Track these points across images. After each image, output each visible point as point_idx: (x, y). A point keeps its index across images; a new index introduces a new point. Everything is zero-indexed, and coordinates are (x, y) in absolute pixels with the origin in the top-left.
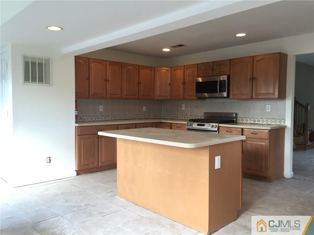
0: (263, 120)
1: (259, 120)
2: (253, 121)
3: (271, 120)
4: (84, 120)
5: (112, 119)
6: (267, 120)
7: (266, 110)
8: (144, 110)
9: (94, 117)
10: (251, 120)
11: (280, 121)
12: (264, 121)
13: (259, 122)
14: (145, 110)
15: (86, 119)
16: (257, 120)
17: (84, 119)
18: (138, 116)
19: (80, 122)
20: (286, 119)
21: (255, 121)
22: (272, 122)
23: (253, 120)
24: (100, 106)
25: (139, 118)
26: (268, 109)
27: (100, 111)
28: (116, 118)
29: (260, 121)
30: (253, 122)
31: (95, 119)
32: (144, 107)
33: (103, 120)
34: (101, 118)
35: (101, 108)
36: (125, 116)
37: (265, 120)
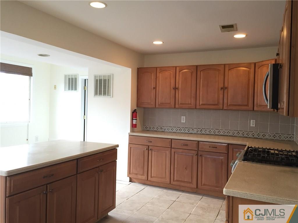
4: (164, 131)
5: (197, 132)
8: (251, 125)
9: (176, 128)
14: (254, 126)
15: (166, 129)
17: (164, 129)
18: (241, 133)
19: (160, 131)
24: (182, 117)
25: (241, 135)
27: (182, 121)
28: (203, 132)
31: (177, 131)
32: (252, 121)
33: (185, 133)
34: (184, 130)
35: (183, 119)
36: (217, 131)
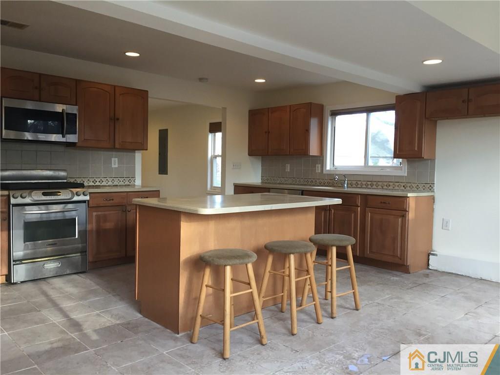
0: (107, 180)
1: (101, 180)
2: (93, 182)
3: (118, 180)
6: (113, 180)
7: (111, 166)
10: (89, 180)
11: (130, 180)
12: (109, 182)
13: (101, 183)
16: (98, 180)
20: (136, 177)
21: (96, 182)
22: (120, 181)
23: (92, 180)
26: (115, 164)
29: (103, 182)
30: (93, 184)
37: (110, 180)
